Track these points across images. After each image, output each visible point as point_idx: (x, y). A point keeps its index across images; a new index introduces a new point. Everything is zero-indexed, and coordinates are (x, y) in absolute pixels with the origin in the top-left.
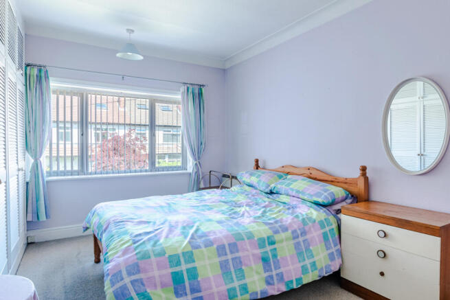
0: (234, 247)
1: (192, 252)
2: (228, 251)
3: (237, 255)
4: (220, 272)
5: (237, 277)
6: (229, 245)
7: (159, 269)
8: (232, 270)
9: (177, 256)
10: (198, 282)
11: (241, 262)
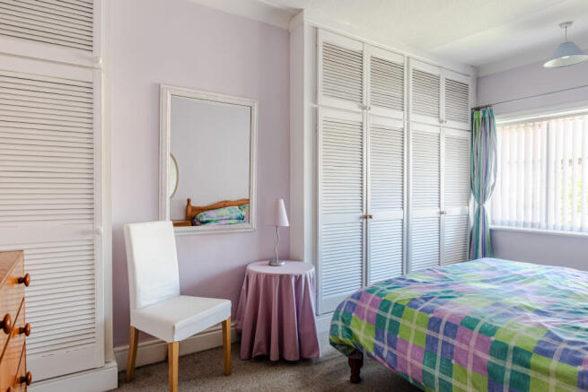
0: (451, 329)
1: (403, 307)
2: (442, 329)
3: (451, 341)
4: (423, 346)
5: (441, 367)
6: (447, 323)
7: (370, 305)
8: (439, 354)
9: (389, 303)
10: (396, 339)
11: (452, 353)
